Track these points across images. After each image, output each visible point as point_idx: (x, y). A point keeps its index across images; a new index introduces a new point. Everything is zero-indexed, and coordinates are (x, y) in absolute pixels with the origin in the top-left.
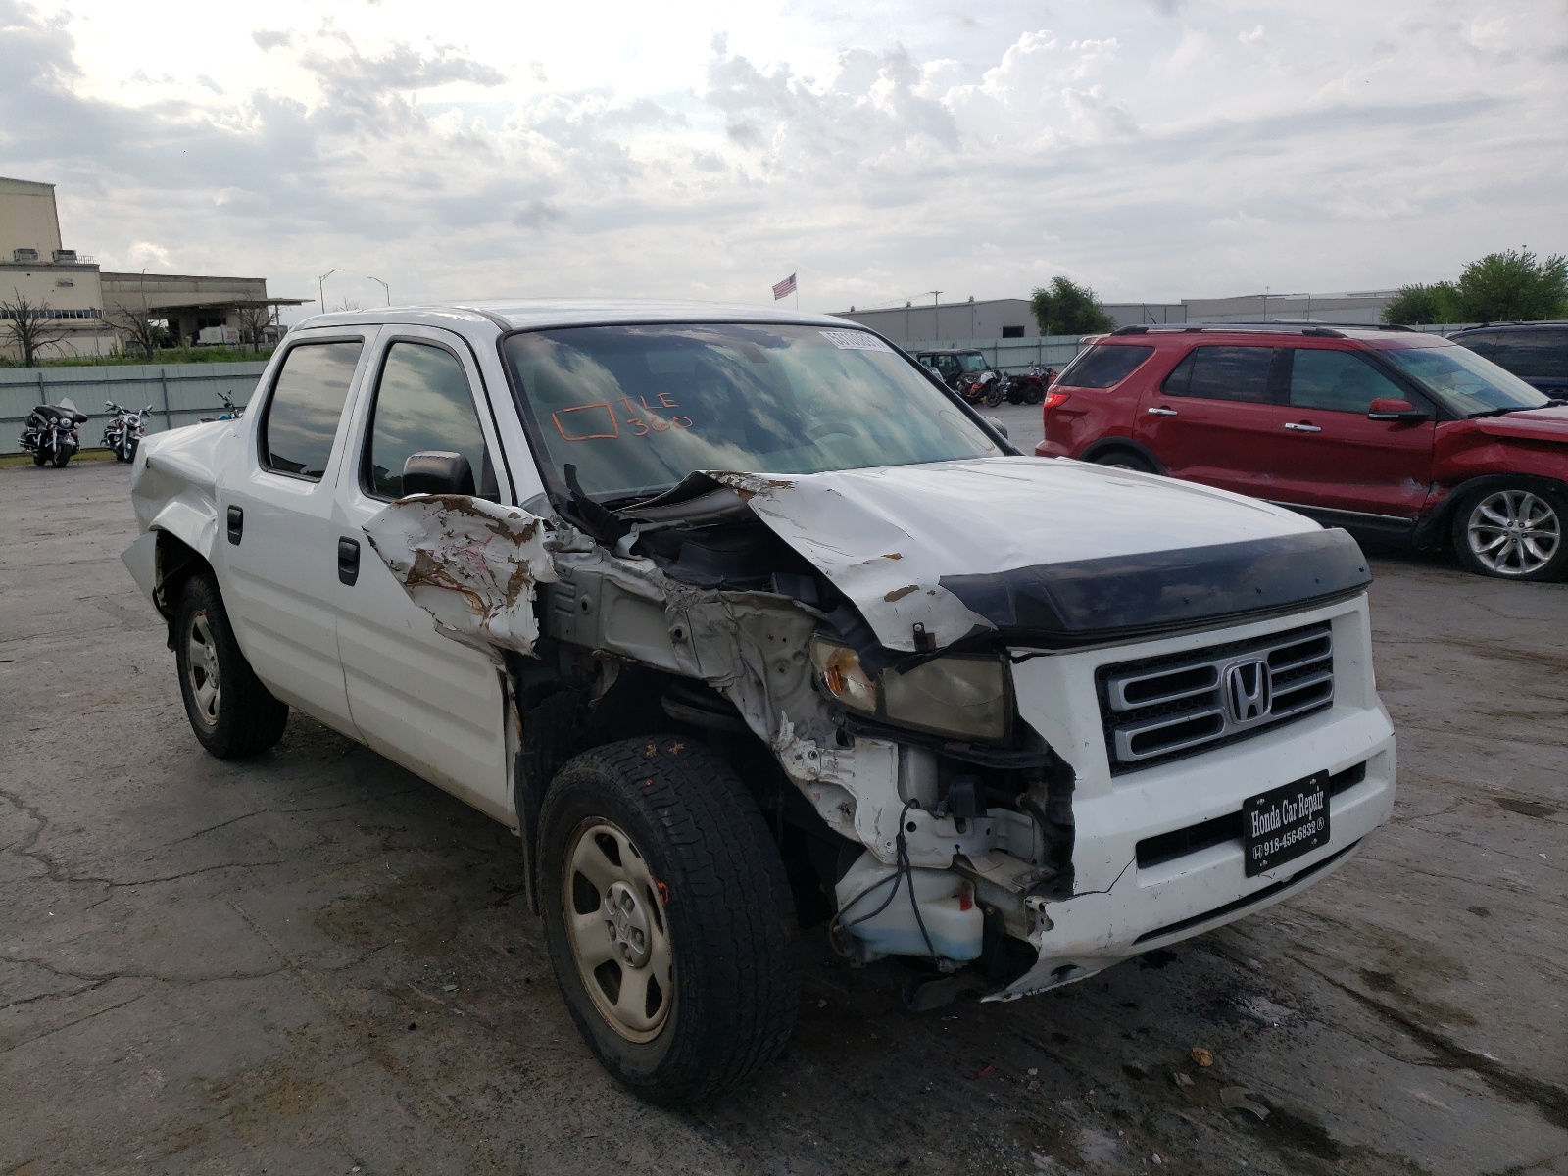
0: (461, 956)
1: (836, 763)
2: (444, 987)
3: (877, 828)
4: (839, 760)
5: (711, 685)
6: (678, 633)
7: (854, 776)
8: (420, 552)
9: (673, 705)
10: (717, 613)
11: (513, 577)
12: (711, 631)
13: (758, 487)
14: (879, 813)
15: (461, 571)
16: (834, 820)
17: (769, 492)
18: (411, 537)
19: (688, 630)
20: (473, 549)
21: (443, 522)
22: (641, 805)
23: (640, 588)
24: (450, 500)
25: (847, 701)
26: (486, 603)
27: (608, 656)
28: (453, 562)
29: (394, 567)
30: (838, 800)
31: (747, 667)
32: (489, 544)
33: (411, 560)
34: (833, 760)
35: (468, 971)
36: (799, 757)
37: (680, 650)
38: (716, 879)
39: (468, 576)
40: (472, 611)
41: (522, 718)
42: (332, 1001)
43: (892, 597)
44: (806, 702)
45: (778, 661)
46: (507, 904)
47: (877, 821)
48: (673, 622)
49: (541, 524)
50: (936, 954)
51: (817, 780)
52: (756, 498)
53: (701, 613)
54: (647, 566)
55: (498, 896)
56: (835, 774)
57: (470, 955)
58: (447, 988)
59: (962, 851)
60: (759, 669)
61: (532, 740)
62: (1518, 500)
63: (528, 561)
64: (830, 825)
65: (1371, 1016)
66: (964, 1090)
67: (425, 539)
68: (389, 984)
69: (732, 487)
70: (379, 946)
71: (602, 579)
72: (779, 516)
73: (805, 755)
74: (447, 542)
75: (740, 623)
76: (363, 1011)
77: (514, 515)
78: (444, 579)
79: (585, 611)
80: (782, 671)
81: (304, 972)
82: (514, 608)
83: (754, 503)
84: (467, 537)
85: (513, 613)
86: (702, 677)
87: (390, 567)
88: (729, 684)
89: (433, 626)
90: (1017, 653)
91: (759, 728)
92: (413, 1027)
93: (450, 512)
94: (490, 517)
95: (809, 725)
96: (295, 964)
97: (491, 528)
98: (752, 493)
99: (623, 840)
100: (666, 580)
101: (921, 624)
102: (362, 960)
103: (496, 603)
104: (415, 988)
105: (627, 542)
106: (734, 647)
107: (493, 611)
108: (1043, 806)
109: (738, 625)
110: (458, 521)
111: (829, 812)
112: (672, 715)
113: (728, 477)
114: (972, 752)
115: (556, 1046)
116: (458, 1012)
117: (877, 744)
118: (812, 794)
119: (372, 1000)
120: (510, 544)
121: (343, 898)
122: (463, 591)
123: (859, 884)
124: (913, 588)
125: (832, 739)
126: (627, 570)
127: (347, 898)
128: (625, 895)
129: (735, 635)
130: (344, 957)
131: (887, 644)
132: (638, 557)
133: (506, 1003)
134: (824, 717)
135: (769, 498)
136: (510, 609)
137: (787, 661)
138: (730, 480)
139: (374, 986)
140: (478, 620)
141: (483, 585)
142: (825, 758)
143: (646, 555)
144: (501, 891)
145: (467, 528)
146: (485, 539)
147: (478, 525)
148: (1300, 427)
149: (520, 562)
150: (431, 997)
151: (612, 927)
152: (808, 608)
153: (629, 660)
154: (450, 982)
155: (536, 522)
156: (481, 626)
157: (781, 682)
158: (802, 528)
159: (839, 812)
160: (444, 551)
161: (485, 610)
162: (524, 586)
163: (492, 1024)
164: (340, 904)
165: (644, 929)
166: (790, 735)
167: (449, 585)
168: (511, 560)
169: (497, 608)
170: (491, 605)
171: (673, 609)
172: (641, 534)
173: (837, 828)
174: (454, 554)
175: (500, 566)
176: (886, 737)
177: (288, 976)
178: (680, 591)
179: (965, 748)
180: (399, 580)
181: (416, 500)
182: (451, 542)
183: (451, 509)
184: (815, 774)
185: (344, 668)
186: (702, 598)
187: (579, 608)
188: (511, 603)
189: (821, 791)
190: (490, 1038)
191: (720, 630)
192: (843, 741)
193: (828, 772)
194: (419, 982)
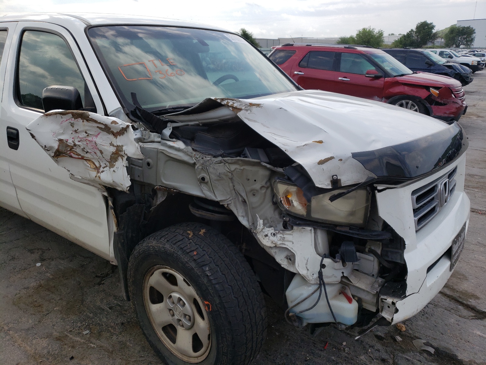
0: (88, 314)
1: (284, 238)
2: (83, 332)
3: (307, 268)
4: (285, 236)
5: (221, 204)
6: (203, 179)
7: (293, 243)
8: (60, 141)
9: (198, 211)
10: (222, 169)
11: (113, 153)
12: (220, 177)
13: (243, 106)
14: (307, 261)
15: (83, 150)
16: (284, 264)
17: (249, 109)
18: (54, 133)
19: (208, 177)
20: (90, 138)
21: (72, 125)
22: (193, 265)
23: (180, 156)
24: (76, 113)
25: (293, 210)
26: (98, 165)
27: (163, 189)
28: (79, 146)
29: (46, 149)
30: (285, 254)
31: (238, 194)
32: (98, 136)
33: (56, 145)
34: (282, 236)
35: (93, 322)
36: (266, 236)
37: (204, 187)
38: (234, 298)
39: (87, 152)
40: (91, 169)
41: (117, 217)
42: (28, 348)
43: (321, 162)
44: (268, 210)
45: (252, 190)
46: (103, 284)
47: (307, 264)
48: (200, 174)
49: (131, 127)
50: (337, 322)
51: (276, 246)
52: (242, 112)
53: (214, 169)
54: (180, 144)
55: (98, 280)
56: (284, 243)
57: (93, 312)
58: (85, 333)
59: (345, 275)
60: (244, 195)
61: (122, 227)
62: (407, 103)
63: (123, 146)
64: (282, 266)
65: (446, 300)
66: (322, 357)
67: (63, 134)
68: (56, 334)
69: (228, 106)
70: (47, 312)
71: (158, 151)
72: (255, 121)
73: (269, 235)
74: (75, 135)
75: (233, 173)
76: (45, 351)
77: (114, 122)
78: (74, 154)
79: (149, 167)
80: (254, 195)
81: (11, 332)
82: (114, 169)
83: (241, 115)
84: (86, 133)
85: (114, 171)
86: (217, 200)
87: (44, 149)
88: (229, 202)
89: (69, 176)
90: (380, 187)
91: (244, 222)
92: (72, 358)
93: (76, 120)
94: (100, 123)
95: (269, 220)
96: (6, 328)
97: (101, 128)
98: (240, 110)
99: (180, 278)
100: (194, 153)
101: (336, 175)
102: (40, 322)
103: (103, 165)
104: (68, 335)
105: (167, 132)
106: (231, 185)
107: (101, 169)
108: (379, 252)
109: (232, 174)
110: (80, 124)
111: (281, 260)
112: (197, 215)
113: (226, 101)
114: (351, 231)
115: (143, 359)
116: (93, 346)
117: (304, 229)
118: (272, 252)
119: (48, 345)
120: (111, 137)
121: (25, 288)
122: (85, 159)
123: (301, 294)
124: (331, 158)
125: (281, 226)
126: (171, 147)
127: (28, 288)
128: (180, 300)
129: (231, 179)
130: (30, 321)
131: (317, 185)
132: (174, 140)
133: (114, 337)
134: (277, 216)
135: (249, 112)
136: (112, 169)
137: (257, 191)
138: (228, 102)
139: (49, 336)
140: (94, 174)
141: (95, 156)
142: (279, 235)
143: (178, 138)
144: (99, 277)
145: (86, 128)
146: (96, 133)
147: (92, 126)
148: (344, 79)
149: (117, 146)
150: (78, 339)
151: (171, 311)
152: (268, 166)
153: (175, 191)
154: (85, 329)
155: (128, 126)
156: (96, 177)
157: (254, 200)
158: (268, 127)
159: (286, 260)
160: (73, 140)
161: (97, 169)
162: (120, 158)
163: (111, 350)
164: (24, 291)
165: (191, 314)
166: (262, 226)
167: (77, 156)
168: (112, 144)
169: (104, 168)
170: (100, 166)
171: (200, 167)
172: (173, 128)
173: (286, 267)
174: (79, 141)
175: (105, 147)
176: (309, 225)
177: (4, 336)
178: (203, 158)
179: (347, 229)
180: (50, 155)
181: (56, 113)
182: (77, 135)
183: (77, 118)
184: (275, 244)
185: (15, 187)
186: (214, 162)
187: (145, 165)
188: (112, 166)
189: (277, 250)
190: (111, 359)
191: (224, 177)
192: (286, 227)
193: (281, 242)
194: (71, 331)
